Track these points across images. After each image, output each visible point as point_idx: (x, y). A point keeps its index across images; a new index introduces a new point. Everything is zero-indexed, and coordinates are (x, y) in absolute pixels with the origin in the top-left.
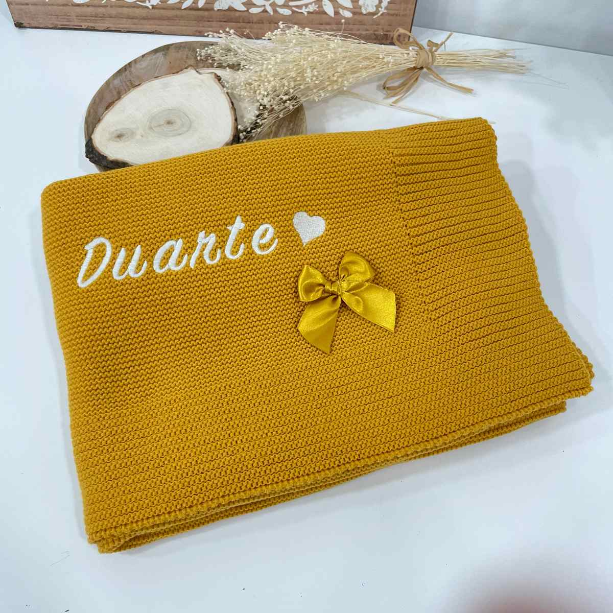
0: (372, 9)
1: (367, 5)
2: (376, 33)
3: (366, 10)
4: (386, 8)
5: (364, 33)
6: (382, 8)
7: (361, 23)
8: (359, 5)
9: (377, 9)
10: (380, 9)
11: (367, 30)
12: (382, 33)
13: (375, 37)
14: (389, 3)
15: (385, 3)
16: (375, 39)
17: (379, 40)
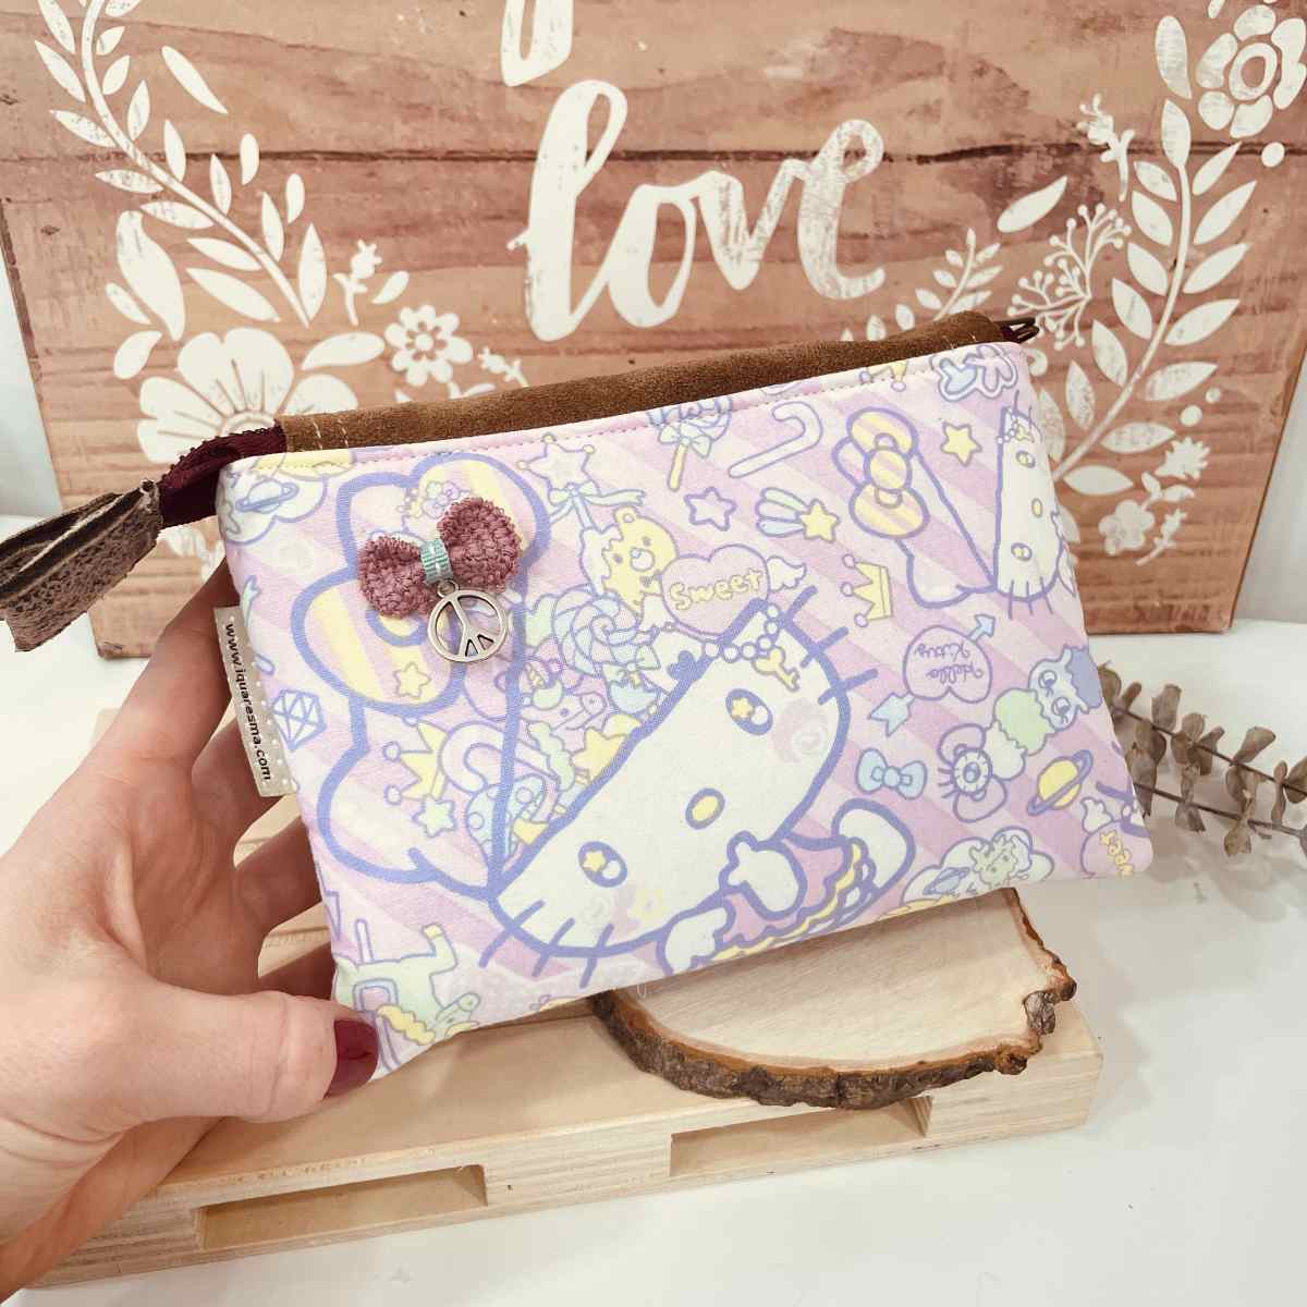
0: (1134, 543)
1: (1123, 533)
2: (1141, 603)
3: (1117, 543)
4: (1175, 537)
5: (1108, 605)
6: (1161, 537)
7: (1102, 580)
8: (1097, 533)
9: (1149, 541)
10: (1156, 540)
11: (1115, 598)
12: (1157, 604)
13: (1137, 614)
14: (1184, 522)
15: (1173, 523)
16: (1138, 621)
17: (1147, 622)
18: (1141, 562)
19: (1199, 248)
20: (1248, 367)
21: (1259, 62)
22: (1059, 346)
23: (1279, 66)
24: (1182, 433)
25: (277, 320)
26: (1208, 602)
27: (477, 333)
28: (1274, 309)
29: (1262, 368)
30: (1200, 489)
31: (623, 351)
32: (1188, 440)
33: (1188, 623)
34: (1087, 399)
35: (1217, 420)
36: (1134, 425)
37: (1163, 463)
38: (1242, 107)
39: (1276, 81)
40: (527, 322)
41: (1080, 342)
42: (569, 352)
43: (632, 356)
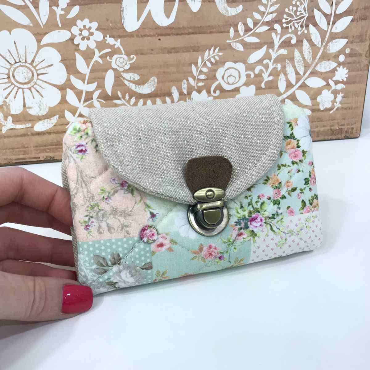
0: (329, 105)
1: (325, 102)
2: (332, 128)
3: (323, 106)
4: (341, 103)
5: (322, 129)
6: (336, 103)
7: (320, 120)
8: (317, 101)
9: (333, 104)
11: (324, 126)
12: (337, 128)
13: (332, 132)
14: (343, 97)
15: (339, 97)
16: (332, 135)
17: (335, 135)
18: (331, 112)
20: (357, 40)
22: (299, 33)
24: (340, 64)
25: (32, 25)
26: (352, 126)
27: (105, 29)
28: (363, 19)
29: (362, 41)
30: (347, 85)
31: (157, 36)
32: (341, 67)
33: (347, 135)
34: (310, 53)
35: (350, 60)
36: (324, 62)
37: (335, 75)
40: (123, 25)
41: (306, 32)
42: (138, 36)
43: (160, 37)
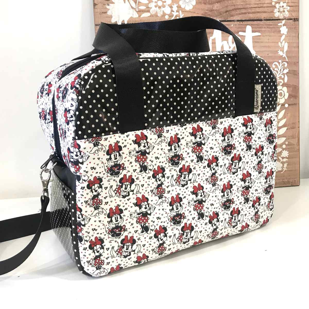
0: (280, 169)
2: (284, 180)
4: (286, 168)
9: (282, 169)
10: (284, 168)
11: (279, 180)
12: (286, 181)
13: (283, 183)
14: (287, 165)
15: (285, 165)
17: (285, 184)
18: (282, 173)
19: (279, 119)
20: (290, 138)
21: (281, 93)
23: (284, 93)
24: (283, 149)
26: (295, 180)
28: (293, 128)
29: (294, 138)
30: (289, 159)
32: (285, 150)
35: (288, 147)
37: (281, 155)
38: (280, 99)
39: (284, 95)
